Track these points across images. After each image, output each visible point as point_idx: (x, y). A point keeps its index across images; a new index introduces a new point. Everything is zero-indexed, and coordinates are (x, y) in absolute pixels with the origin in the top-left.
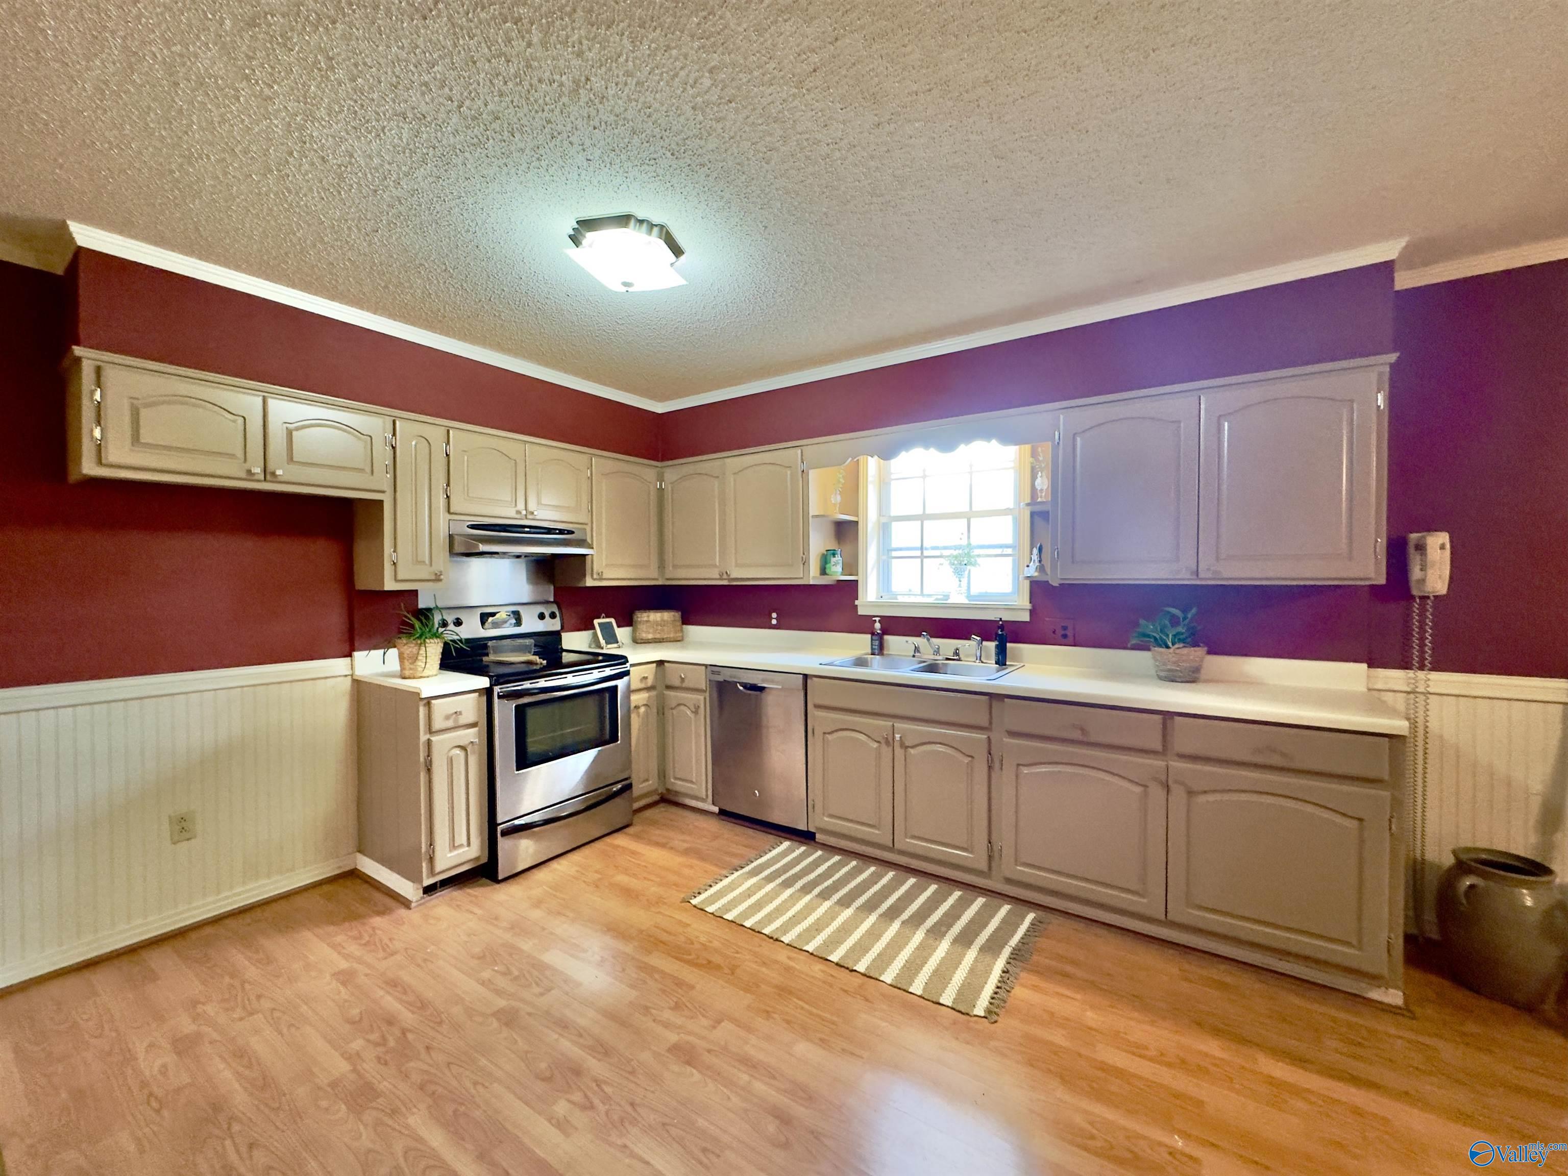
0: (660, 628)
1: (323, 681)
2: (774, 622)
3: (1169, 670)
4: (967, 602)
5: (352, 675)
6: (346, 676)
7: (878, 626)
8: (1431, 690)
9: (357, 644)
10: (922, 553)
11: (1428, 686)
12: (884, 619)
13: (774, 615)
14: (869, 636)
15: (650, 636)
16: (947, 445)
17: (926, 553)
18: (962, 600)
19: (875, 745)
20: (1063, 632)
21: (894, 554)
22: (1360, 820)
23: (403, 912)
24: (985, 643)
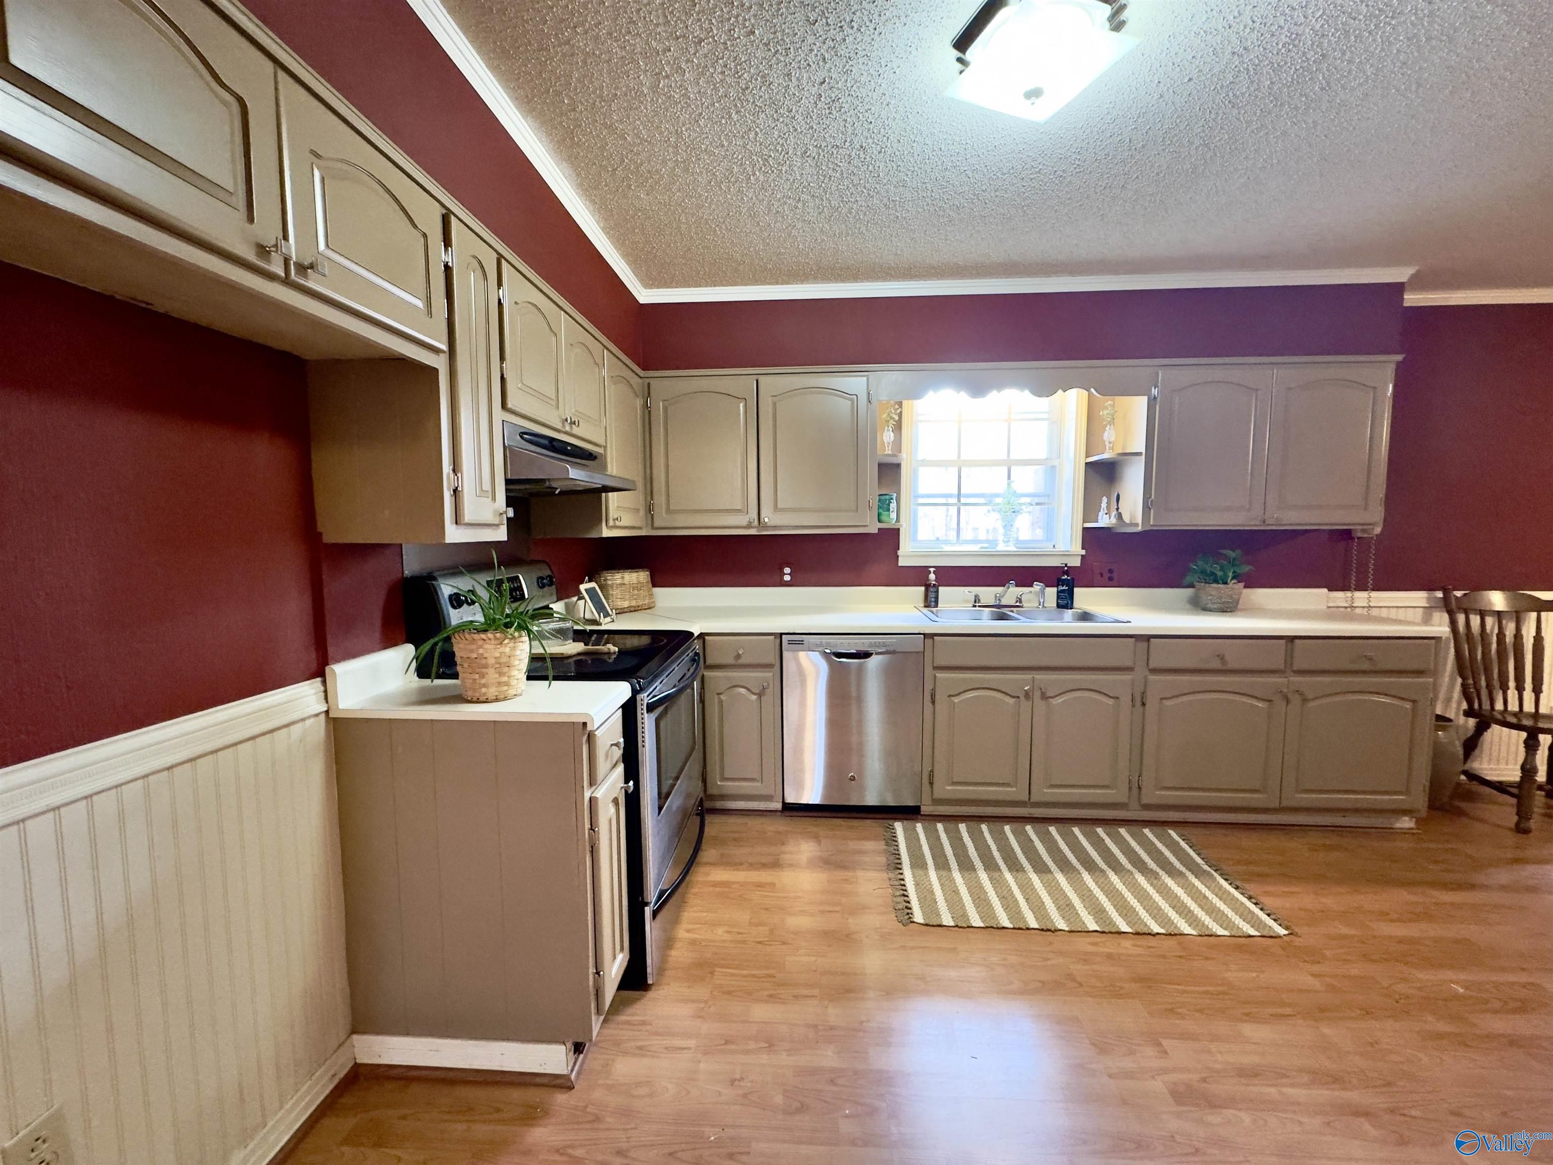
0: (636, 592)
1: (284, 731)
2: (787, 578)
3: (1224, 603)
4: (1015, 549)
5: (327, 712)
6: (317, 715)
7: (932, 577)
8: (1372, 604)
9: (331, 650)
10: (959, 500)
11: (1370, 601)
12: (939, 570)
13: (787, 570)
14: (923, 588)
15: (626, 604)
16: (978, 390)
17: (963, 500)
18: (1012, 548)
19: (1011, 701)
20: (1109, 575)
21: (921, 501)
22: (1414, 701)
23: (561, 1098)
24: (1048, 589)
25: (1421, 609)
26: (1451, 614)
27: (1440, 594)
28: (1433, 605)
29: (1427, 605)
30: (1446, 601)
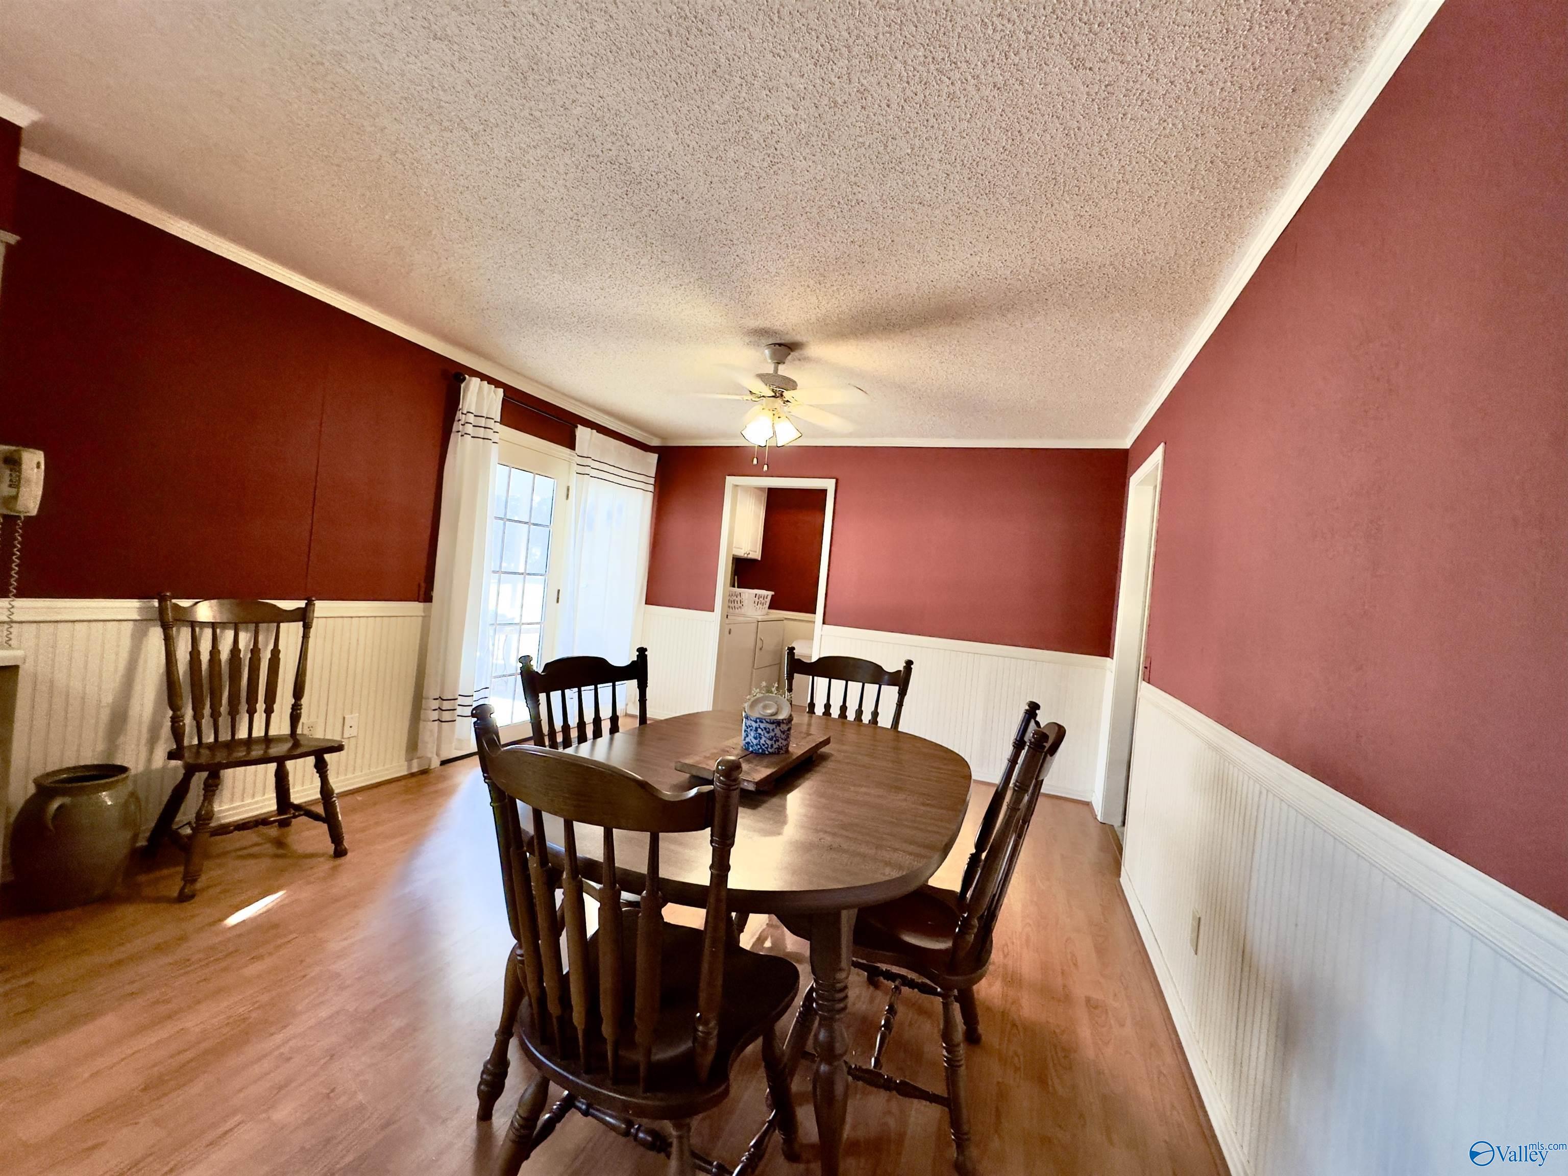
25: (131, 623)
26: (166, 628)
27: (156, 603)
28: (144, 618)
29: (138, 618)
30: (162, 611)
